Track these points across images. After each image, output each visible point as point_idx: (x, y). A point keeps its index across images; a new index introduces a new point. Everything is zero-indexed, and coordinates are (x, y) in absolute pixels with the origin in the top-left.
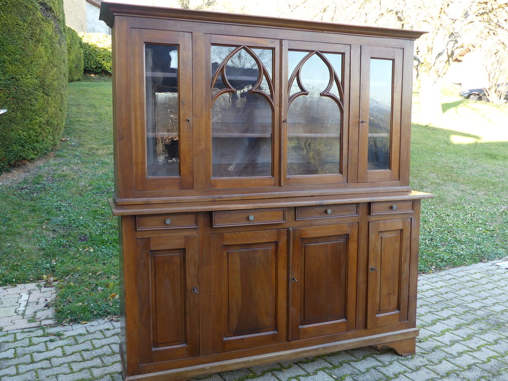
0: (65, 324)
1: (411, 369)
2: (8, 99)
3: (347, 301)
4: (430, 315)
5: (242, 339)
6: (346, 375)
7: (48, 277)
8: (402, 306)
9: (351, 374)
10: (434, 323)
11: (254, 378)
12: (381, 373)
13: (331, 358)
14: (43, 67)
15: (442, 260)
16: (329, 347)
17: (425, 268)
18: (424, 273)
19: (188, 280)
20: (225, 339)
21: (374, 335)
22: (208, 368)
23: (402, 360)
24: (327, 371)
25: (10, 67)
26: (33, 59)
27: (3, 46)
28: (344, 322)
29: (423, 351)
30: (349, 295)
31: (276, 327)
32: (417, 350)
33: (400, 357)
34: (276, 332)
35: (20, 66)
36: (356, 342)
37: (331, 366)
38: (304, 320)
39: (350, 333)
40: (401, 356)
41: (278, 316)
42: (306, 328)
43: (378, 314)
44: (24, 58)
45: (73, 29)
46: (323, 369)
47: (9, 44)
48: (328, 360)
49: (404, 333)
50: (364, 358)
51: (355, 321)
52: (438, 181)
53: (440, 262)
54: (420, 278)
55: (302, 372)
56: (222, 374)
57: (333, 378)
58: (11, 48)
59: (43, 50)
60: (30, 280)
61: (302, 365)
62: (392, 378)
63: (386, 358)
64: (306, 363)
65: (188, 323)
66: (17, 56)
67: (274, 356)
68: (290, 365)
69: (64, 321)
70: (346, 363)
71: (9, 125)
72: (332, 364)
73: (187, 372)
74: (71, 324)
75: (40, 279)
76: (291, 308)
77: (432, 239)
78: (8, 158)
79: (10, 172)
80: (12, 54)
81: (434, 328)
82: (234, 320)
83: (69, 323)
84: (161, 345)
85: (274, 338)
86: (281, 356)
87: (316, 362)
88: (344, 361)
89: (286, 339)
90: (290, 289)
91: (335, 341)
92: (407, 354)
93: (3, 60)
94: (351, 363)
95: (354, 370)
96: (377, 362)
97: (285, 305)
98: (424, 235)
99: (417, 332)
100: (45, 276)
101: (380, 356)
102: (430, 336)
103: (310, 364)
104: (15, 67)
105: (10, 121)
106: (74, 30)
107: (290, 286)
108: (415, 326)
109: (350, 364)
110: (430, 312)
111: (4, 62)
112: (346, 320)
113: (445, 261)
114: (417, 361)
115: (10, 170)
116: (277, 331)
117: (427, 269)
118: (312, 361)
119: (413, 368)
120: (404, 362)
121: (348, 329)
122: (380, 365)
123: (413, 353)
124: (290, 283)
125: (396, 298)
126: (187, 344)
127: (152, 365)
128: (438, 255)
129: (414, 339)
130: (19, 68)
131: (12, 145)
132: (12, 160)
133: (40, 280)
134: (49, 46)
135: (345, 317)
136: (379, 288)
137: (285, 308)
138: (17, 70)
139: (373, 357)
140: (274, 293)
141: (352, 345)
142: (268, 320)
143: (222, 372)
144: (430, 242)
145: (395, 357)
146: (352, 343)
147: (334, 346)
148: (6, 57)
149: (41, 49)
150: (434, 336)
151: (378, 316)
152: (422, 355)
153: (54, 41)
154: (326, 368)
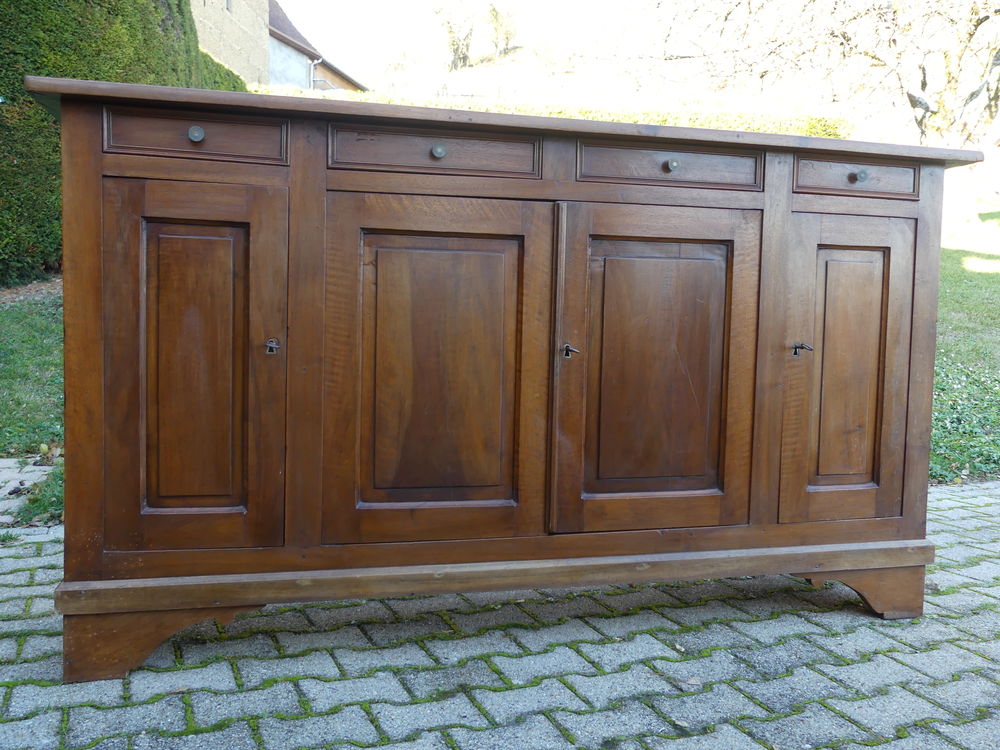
0: (37, 524)
1: (911, 646)
2: (45, 123)
3: (725, 438)
4: (961, 548)
5: (412, 511)
6: (716, 648)
7: (49, 449)
8: (884, 473)
9: (733, 646)
10: (973, 562)
11: (452, 639)
12: (822, 648)
13: (678, 611)
14: (124, 68)
15: (988, 460)
16: (669, 564)
17: (944, 473)
18: (940, 482)
19: (255, 316)
20: (360, 505)
21: (802, 544)
22: (307, 583)
23: (883, 625)
24: (662, 636)
25: (51, 56)
26: (101, 47)
27: (36, 10)
28: (712, 497)
29: (944, 612)
30: (730, 420)
31: (515, 492)
32: (927, 608)
33: (878, 621)
34: (513, 503)
35: (72, 57)
36: (751, 559)
37: (676, 627)
38: (598, 478)
39: (733, 532)
40: (881, 616)
41: (521, 456)
42: (602, 503)
43: (810, 484)
44: (81, 40)
45: (236, 73)
46: (653, 633)
47: (50, 8)
48: (669, 616)
49: (891, 549)
50: (773, 616)
51: (746, 499)
52: (971, 325)
53: (980, 462)
54: (931, 489)
55: (591, 635)
56: (367, 627)
57: (678, 651)
58: (54, 17)
59: (124, 31)
60: (9, 453)
61: (594, 622)
62: (852, 660)
63: (838, 621)
64: (607, 617)
65: (251, 444)
66: (66, 35)
67: (505, 571)
68: (559, 620)
69: (36, 518)
70: (721, 623)
71: (46, 178)
72: (679, 624)
73: (244, 586)
74: (50, 524)
75: (31, 450)
76: (558, 435)
77: (959, 421)
78: (42, 248)
79: (47, 280)
80: (54, 29)
81: (974, 571)
82: (390, 452)
83: (46, 523)
84: (169, 501)
85: (507, 521)
86: (525, 572)
87: (636, 616)
88: (715, 618)
89: (541, 527)
90: (557, 379)
91: (688, 549)
92: (897, 614)
93: (35, 39)
94: (734, 624)
95: (742, 638)
96: (809, 625)
97: (541, 423)
98: (940, 412)
99: (928, 551)
100: (44, 447)
101: (820, 615)
102: (966, 586)
103: (618, 620)
104: (61, 57)
105: (48, 170)
106: (238, 77)
107: (557, 370)
108: (922, 535)
109: (731, 627)
110: (960, 543)
111: (36, 42)
112: (720, 493)
113: (994, 462)
114: (927, 631)
115: (46, 276)
116: (517, 500)
117: (950, 476)
118: (626, 615)
119: (917, 644)
120: (890, 631)
121: (727, 519)
122: (817, 632)
123: (914, 612)
124: (557, 359)
125: (866, 446)
126: (246, 507)
127: (138, 555)
128: (977, 449)
129: (918, 571)
130: (70, 61)
131: (50, 222)
132: (49, 255)
133: (32, 453)
134: (139, 26)
135: (720, 483)
136: (816, 410)
137: (542, 433)
138: (66, 64)
139: (800, 616)
140: (511, 386)
141: (737, 566)
142: (491, 467)
143: (369, 623)
144: (955, 425)
145: (865, 620)
146: (739, 560)
147: (685, 564)
148: (42, 34)
149: (119, 29)
150: (976, 585)
151: (811, 489)
152: (944, 619)
153: (151, 18)
154: (662, 630)
